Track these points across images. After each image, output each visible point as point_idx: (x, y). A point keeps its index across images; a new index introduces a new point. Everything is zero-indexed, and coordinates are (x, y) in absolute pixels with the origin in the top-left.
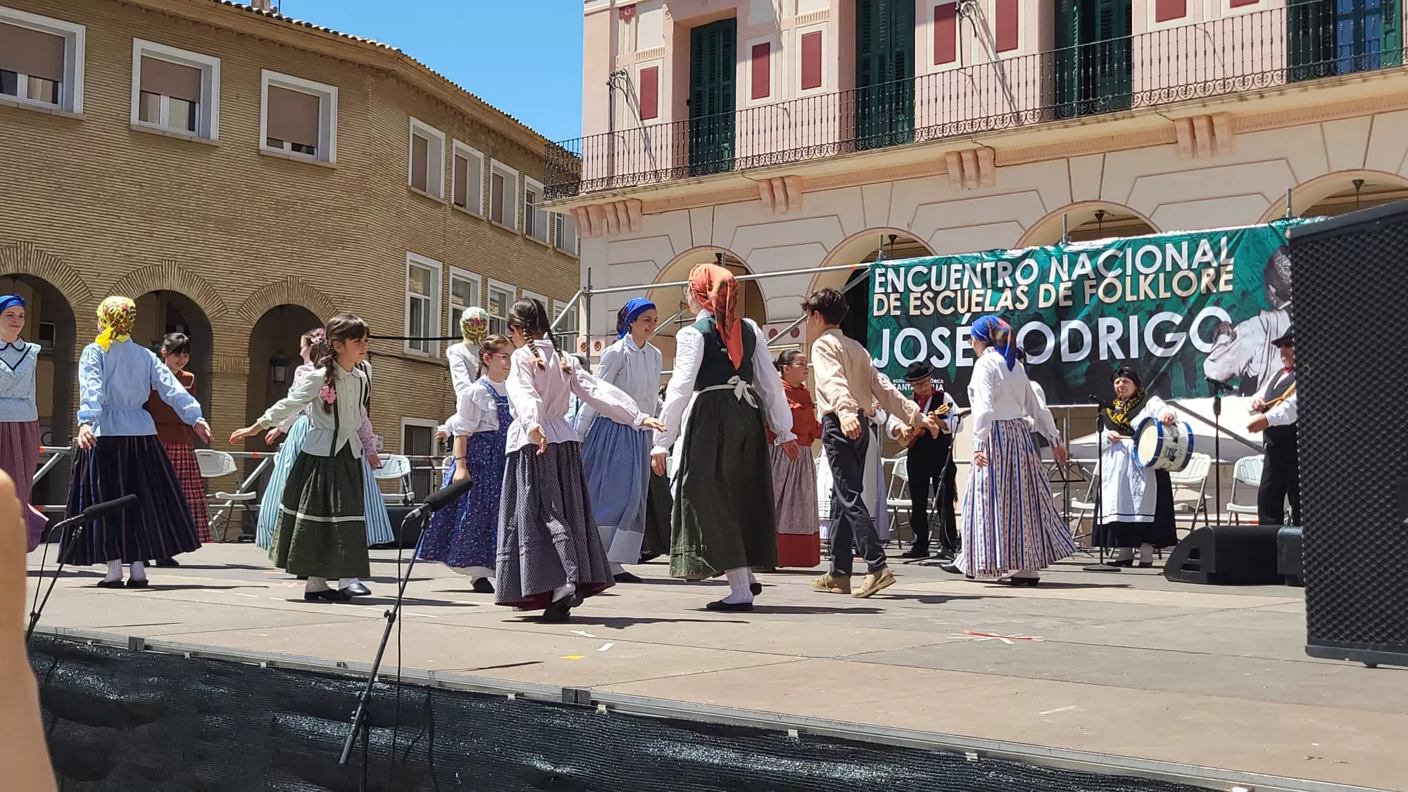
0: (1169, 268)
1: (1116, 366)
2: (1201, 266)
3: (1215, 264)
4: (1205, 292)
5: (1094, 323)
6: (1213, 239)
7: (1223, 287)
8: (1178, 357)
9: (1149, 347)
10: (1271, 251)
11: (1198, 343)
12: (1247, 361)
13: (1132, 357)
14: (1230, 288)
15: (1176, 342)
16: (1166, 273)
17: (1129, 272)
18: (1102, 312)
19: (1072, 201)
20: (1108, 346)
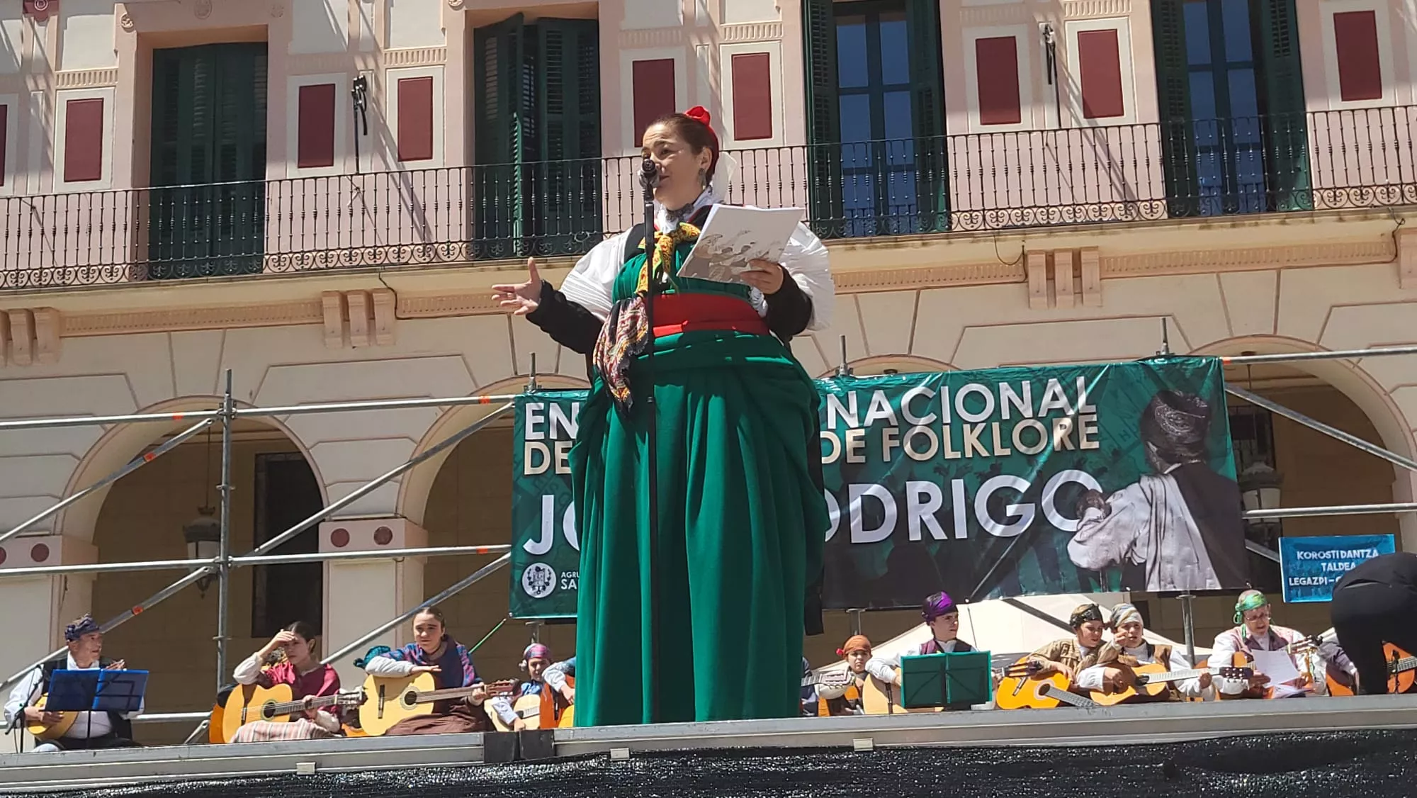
0: (1006, 415)
1: (934, 550)
2: (1052, 414)
3: (1071, 412)
4: (1058, 449)
5: (900, 488)
6: (1066, 376)
7: (1084, 444)
8: (1027, 537)
9: (982, 524)
10: (1148, 398)
11: (1056, 519)
12: (1128, 543)
13: (957, 537)
14: (1096, 445)
15: (1021, 516)
16: (1002, 422)
17: (947, 418)
18: (911, 474)
19: (516, 373)
20: (921, 519)
